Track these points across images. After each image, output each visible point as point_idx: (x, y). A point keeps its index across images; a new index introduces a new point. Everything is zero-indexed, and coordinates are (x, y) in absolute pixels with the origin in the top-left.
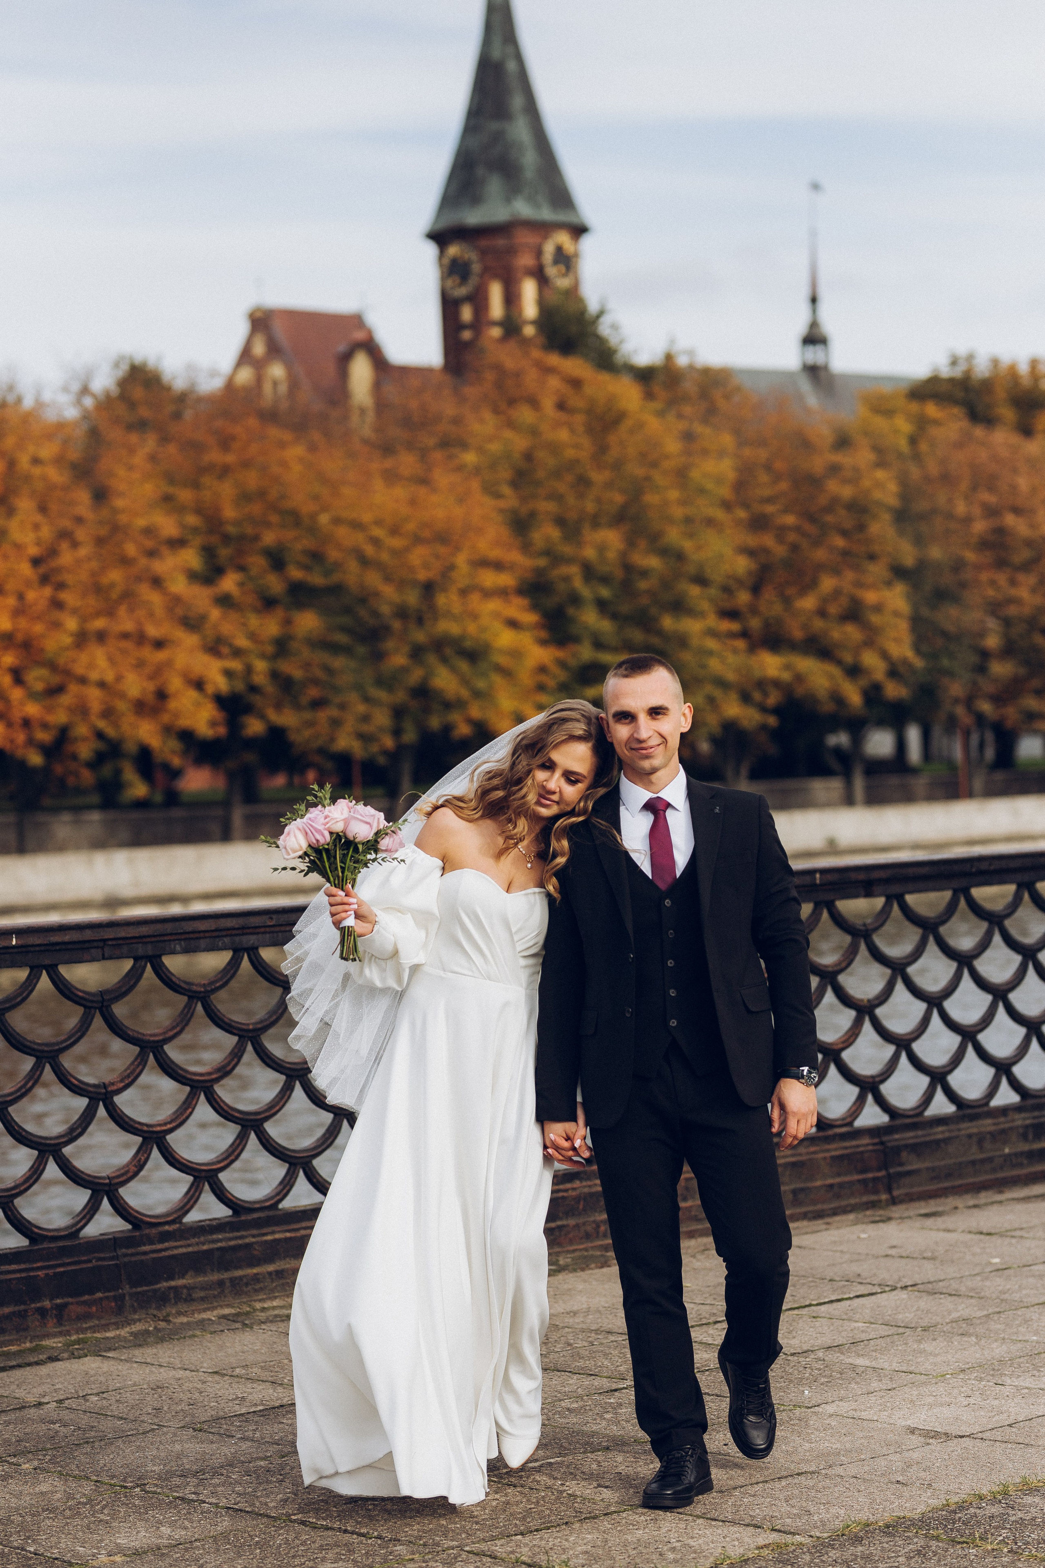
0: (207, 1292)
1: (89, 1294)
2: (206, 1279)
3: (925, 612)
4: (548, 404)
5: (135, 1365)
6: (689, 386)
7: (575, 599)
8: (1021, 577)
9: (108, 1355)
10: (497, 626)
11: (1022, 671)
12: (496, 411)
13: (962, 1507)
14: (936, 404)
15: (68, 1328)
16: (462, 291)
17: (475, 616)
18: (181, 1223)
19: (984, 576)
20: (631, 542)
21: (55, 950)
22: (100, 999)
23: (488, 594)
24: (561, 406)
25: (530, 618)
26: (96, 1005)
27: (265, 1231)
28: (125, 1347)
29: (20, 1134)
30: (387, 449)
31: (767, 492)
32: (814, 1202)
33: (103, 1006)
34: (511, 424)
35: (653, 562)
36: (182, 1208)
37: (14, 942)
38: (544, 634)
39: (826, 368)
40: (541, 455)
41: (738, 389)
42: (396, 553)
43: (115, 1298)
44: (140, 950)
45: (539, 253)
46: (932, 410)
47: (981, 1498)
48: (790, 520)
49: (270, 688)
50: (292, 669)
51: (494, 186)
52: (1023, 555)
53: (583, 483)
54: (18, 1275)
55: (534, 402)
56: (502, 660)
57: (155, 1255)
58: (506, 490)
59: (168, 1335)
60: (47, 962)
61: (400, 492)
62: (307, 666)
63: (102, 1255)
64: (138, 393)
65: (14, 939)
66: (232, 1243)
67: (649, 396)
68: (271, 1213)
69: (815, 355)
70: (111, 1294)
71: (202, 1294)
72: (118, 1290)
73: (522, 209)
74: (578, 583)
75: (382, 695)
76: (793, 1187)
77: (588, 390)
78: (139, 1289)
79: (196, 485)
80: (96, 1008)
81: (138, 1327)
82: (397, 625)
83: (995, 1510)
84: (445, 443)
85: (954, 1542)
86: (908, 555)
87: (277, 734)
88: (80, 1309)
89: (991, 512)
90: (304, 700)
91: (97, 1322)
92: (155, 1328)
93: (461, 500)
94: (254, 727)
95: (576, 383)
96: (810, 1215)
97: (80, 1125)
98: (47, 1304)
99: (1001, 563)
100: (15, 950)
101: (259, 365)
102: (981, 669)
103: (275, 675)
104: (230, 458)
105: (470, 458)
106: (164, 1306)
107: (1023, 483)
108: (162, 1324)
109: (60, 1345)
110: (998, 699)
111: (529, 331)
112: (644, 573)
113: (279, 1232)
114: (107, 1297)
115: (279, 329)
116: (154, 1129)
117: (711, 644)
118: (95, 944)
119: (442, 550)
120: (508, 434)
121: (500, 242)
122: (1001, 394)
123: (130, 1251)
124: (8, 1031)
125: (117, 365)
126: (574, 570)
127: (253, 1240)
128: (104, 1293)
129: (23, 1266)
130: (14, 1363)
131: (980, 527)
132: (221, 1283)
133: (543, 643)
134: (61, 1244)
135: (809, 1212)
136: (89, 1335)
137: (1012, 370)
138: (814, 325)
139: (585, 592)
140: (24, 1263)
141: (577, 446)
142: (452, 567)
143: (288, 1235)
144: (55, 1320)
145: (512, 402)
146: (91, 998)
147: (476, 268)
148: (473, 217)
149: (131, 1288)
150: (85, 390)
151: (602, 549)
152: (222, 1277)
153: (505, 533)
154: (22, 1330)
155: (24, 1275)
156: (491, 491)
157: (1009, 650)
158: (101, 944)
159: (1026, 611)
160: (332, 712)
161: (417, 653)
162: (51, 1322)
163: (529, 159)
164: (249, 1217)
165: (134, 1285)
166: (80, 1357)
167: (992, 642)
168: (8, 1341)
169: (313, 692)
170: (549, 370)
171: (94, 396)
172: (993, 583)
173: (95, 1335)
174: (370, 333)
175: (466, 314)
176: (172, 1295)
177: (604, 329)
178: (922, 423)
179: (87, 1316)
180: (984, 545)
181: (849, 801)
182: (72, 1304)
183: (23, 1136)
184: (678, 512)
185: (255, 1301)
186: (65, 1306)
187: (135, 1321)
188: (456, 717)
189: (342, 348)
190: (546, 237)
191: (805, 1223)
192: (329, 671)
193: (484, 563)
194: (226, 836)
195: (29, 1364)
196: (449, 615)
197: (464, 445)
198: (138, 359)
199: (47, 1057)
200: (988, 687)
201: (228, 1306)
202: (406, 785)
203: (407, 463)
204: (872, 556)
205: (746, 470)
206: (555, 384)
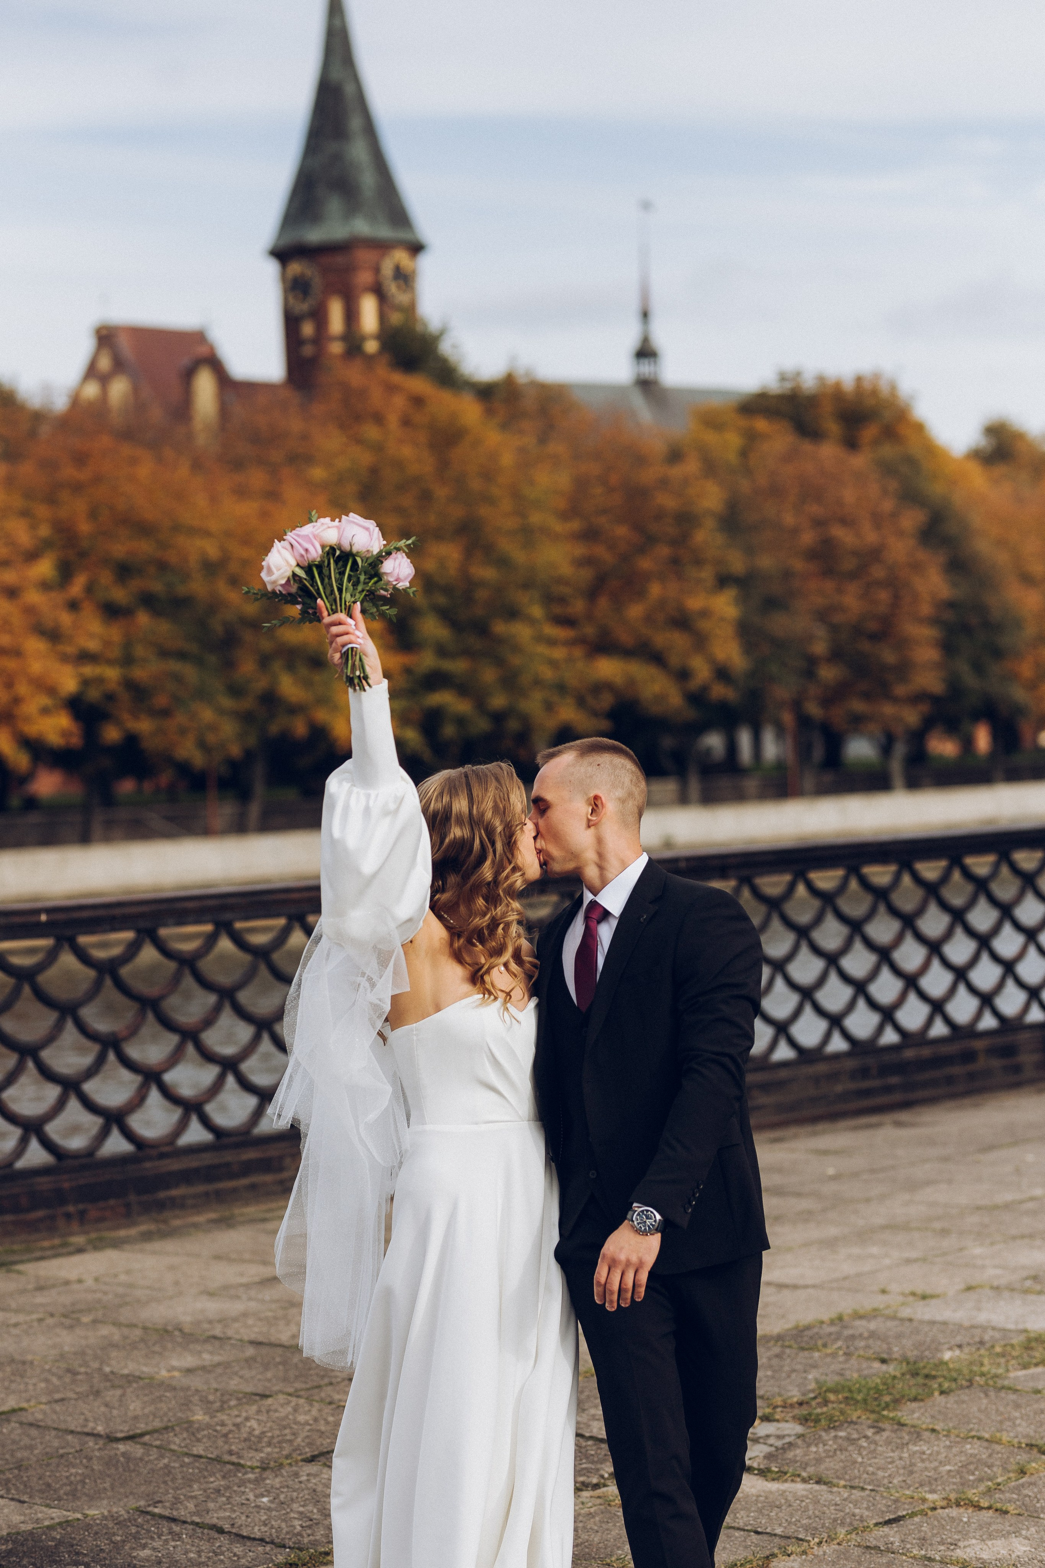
3: (754, 619)
4: (393, 421)
6: (528, 402)
8: (848, 585)
11: (848, 675)
12: (342, 427)
13: (808, 1328)
14: (765, 419)
16: (303, 307)
19: (812, 585)
20: (469, 553)
21: (75, 925)
24: (406, 422)
30: (237, 465)
31: (600, 503)
34: (359, 441)
35: (489, 573)
39: (657, 381)
40: (386, 470)
41: (575, 403)
43: (124, 1205)
45: (377, 270)
46: (761, 424)
47: (822, 1322)
48: (622, 531)
49: (124, 696)
50: (142, 675)
51: (334, 205)
52: (849, 564)
53: (426, 497)
54: (48, 1186)
55: (379, 419)
60: (68, 934)
61: (251, 506)
67: (489, 412)
69: (646, 369)
70: (121, 1201)
72: (127, 1198)
73: (361, 227)
75: (231, 703)
77: (430, 408)
78: (143, 1198)
79: (53, 502)
82: (245, 634)
83: (833, 1329)
84: (293, 459)
85: (802, 1349)
86: (737, 563)
87: (132, 740)
89: (819, 523)
90: (155, 708)
94: (112, 734)
95: (418, 401)
98: (71, 1209)
99: (829, 572)
101: (104, 380)
102: (809, 674)
103: (127, 682)
104: (84, 475)
105: (318, 473)
107: (848, 495)
110: (826, 701)
111: (372, 346)
112: (483, 584)
114: (117, 1204)
115: (125, 344)
117: (542, 649)
120: (355, 450)
121: (339, 260)
122: (827, 409)
128: (115, 1201)
131: (808, 538)
133: (387, 650)
137: (838, 386)
138: (646, 339)
141: (420, 461)
144: (78, 1222)
145: (358, 418)
147: (317, 284)
148: (314, 235)
149: (136, 1197)
151: (443, 561)
155: (54, 1186)
157: (836, 655)
159: (852, 617)
160: (180, 719)
161: (264, 661)
162: (75, 1224)
163: (368, 180)
164: (228, 1141)
165: (139, 1194)
167: (820, 648)
169: (162, 700)
170: (391, 389)
172: (820, 591)
174: (212, 349)
175: (308, 329)
177: (446, 348)
178: (752, 438)
180: (812, 555)
181: (683, 800)
182: (91, 1209)
184: (512, 523)
186: (85, 1210)
189: (185, 361)
190: (384, 255)
194: (85, 838)
197: (311, 460)
200: (816, 691)
202: (259, 789)
203: (257, 478)
204: (699, 562)
205: (581, 485)
206: (399, 402)
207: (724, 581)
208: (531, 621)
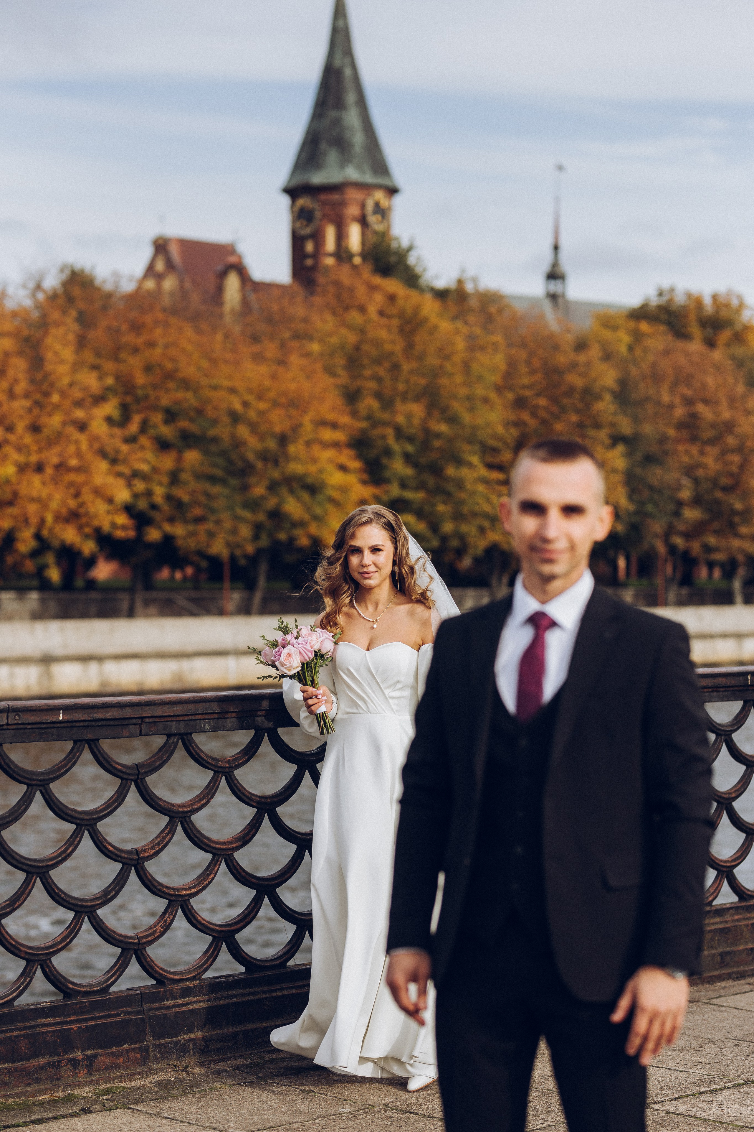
0: (222, 1043)
1: (117, 1047)
2: (221, 1032)
3: (638, 471)
4: (372, 310)
5: (165, 1121)
6: (474, 303)
7: (388, 452)
8: (708, 449)
9: (137, 1108)
10: (330, 468)
11: (706, 516)
12: (334, 314)
14: (648, 323)
15: (97, 1077)
16: (308, 231)
17: (315, 461)
18: (200, 979)
19: (681, 448)
20: (429, 414)
21: (98, 726)
22: (136, 772)
23: (325, 445)
24: (383, 313)
25: (355, 464)
26: (132, 778)
27: (275, 987)
28: (152, 1100)
29: (59, 896)
30: (255, 338)
31: (526, 381)
32: (737, 964)
33: (138, 778)
34: (344, 324)
35: (443, 428)
36: (202, 966)
37: (61, 718)
38: (365, 477)
39: (563, 296)
40: (366, 347)
41: (508, 306)
42: (261, 413)
43: (140, 1050)
44: (174, 728)
45: (363, 206)
46: (644, 327)
48: (543, 402)
49: (166, 508)
50: (182, 494)
51: (332, 156)
52: (707, 434)
53: (396, 367)
54: (53, 1028)
55: (362, 309)
56: (335, 494)
57: (176, 1010)
58: (341, 371)
59: (190, 1087)
60: (89, 737)
61: (264, 369)
62: (193, 493)
63: (130, 1010)
64: (76, 291)
65: (61, 715)
66: (246, 998)
67: (444, 308)
68: (281, 971)
69: (555, 287)
70: (137, 1046)
71: (218, 1046)
72: (143, 1042)
73: (352, 173)
74: (391, 440)
75: (247, 515)
76: (720, 950)
77: (400, 302)
78: (162, 1041)
79: (117, 359)
80: (132, 780)
81: (161, 1077)
82: (259, 465)
84: (297, 336)
86: (626, 427)
87: (168, 539)
88: (108, 1060)
89: (689, 402)
90: (190, 515)
91: (124, 1072)
92: (176, 1078)
93: (309, 376)
94: (154, 535)
95: (392, 298)
96: (734, 976)
97: (113, 889)
98: (78, 1055)
99: (694, 439)
100: (62, 725)
101: (159, 277)
102: (677, 514)
103: (169, 498)
104: (140, 341)
105: (315, 347)
106: (184, 1057)
107: (710, 381)
108: (183, 1075)
109: (90, 1095)
110: (688, 536)
111: (357, 260)
112: (438, 435)
113: (287, 988)
114: (133, 1049)
115: (174, 251)
116: (180, 893)
117: (481, 488)
118: (134, 721)
119: (294, 412)
120: (344, 331)
121: (335, 197)
122: (692, 317)
123: (155, 1005)
124: (52, 801)
125: (62, 270)
126: (389, 432)
127: (265, 996)
128: (131, 1044)
129: (58, 1020)
130: (50, 1115)
131: (679, 412)
132: (235, 1035)
133: (364, 482)
134: (93, 998)
135: (733, 973)
136: (116, 1084)
138: (555, 265)
139: (396, 447)
140: (59, 1016)
141: (392, 342)
142: (300, 425)
143: (295, 991)
144: (86, 1071)
145: (347, 308)
146: (128, 771)
147: (318, 214)
148: (317, 179)
149: (154, 1040)
150: (38, 287)
151: (409, 417)
152: (236, 1030)
153: (340, 401)
154: (55, 1080)
155: (58, 1028)
156: (330, 371)
157: (697, 501)
158: (139, 721)
159: (711, 473)
160: (210, 526)
161: (273, 487)
162: (82, 1072)
163: (358, 139)
164: (261, 974)
165: (157, 1037)
166: (110, 1110)
167: (685, 494)
168: (43, 1090)
169: (197, 511)
170: (373, 288)
171: (44, 291)
172: (687, 452)
173: (122, 1085)
174: (240, 257)
175: (309, 247)
176: (191, 1047)
177: (411, 260)
178: (638, 336)
179: (115, 1067)
180: (681, 426)
182: (102, 1055)
183: (63, 899)
184: (463, 391)
185: (265, 1052)
186: (95, 1057)
187: (157, 1071)
188: (298, 532)
189: (219, 268)
190: (368, 195)
191: (730, 983)
192: (208, 495)
193: (323, 423)
194: (131, 614)
195: (64, 1117)
196: (297, 459)
197: (310, 338)
198: (78, 266)
199: (86, 825)
200: (681, 527)
201: (240, 1057)
202: (262, 582)
203: (271, 349)
204: (597, 426)
205: (512, 364)
206: (378, 297)
207: (616, 439)
208: (471, 466)
